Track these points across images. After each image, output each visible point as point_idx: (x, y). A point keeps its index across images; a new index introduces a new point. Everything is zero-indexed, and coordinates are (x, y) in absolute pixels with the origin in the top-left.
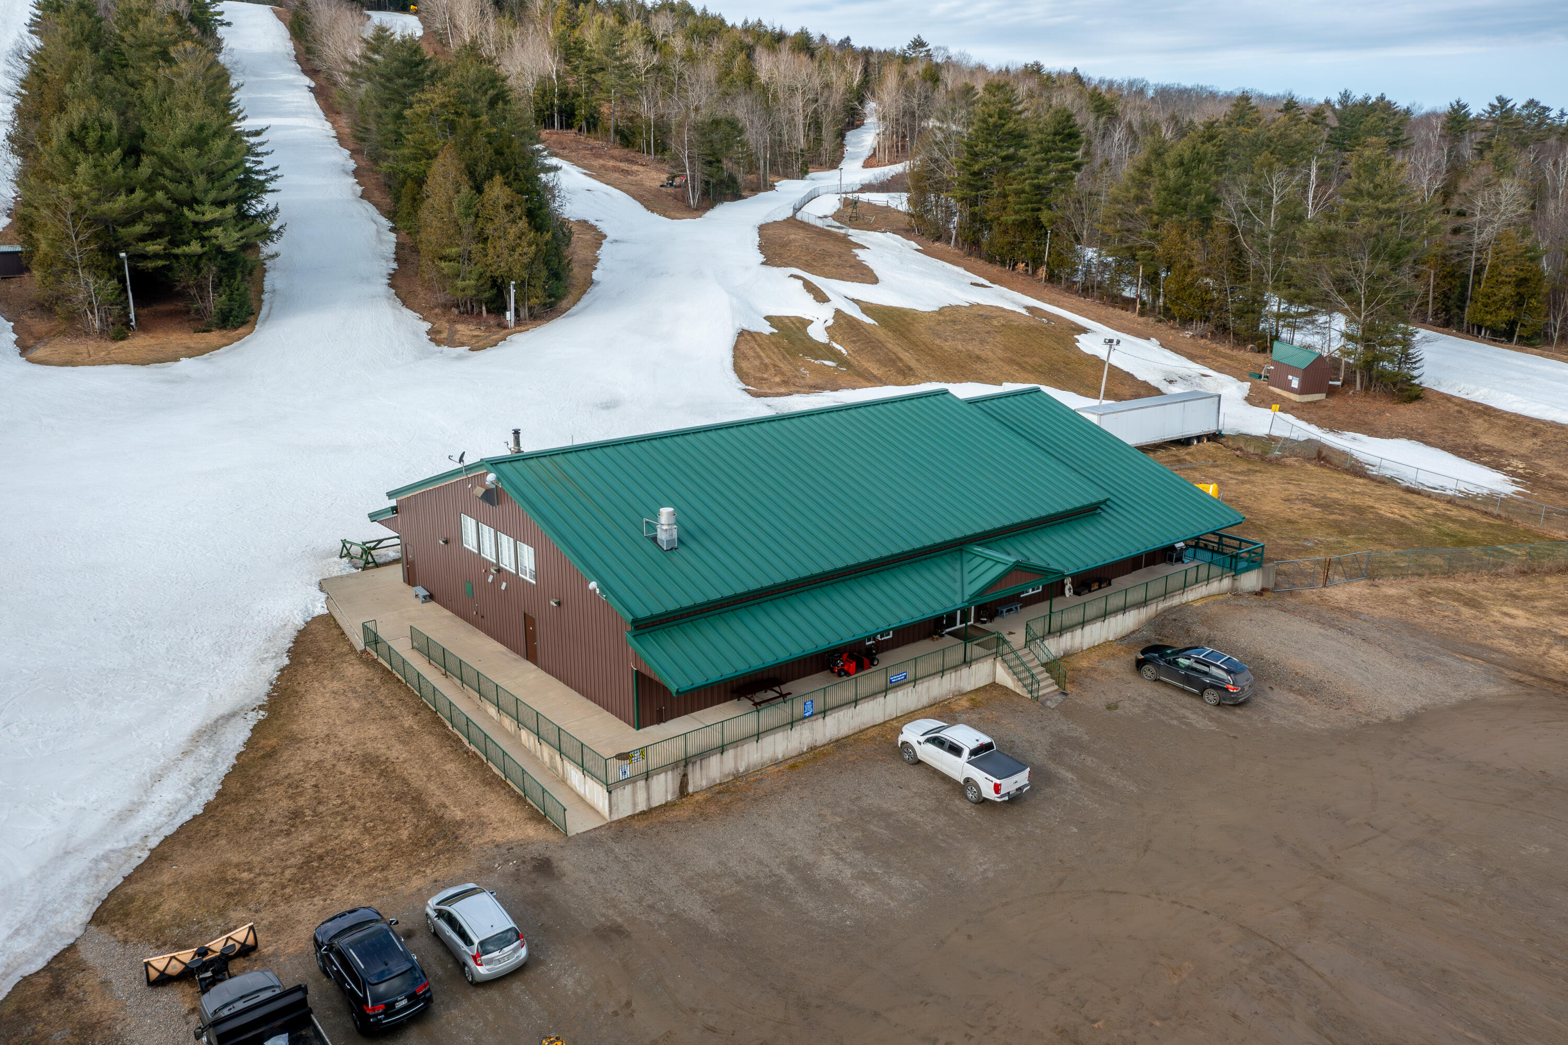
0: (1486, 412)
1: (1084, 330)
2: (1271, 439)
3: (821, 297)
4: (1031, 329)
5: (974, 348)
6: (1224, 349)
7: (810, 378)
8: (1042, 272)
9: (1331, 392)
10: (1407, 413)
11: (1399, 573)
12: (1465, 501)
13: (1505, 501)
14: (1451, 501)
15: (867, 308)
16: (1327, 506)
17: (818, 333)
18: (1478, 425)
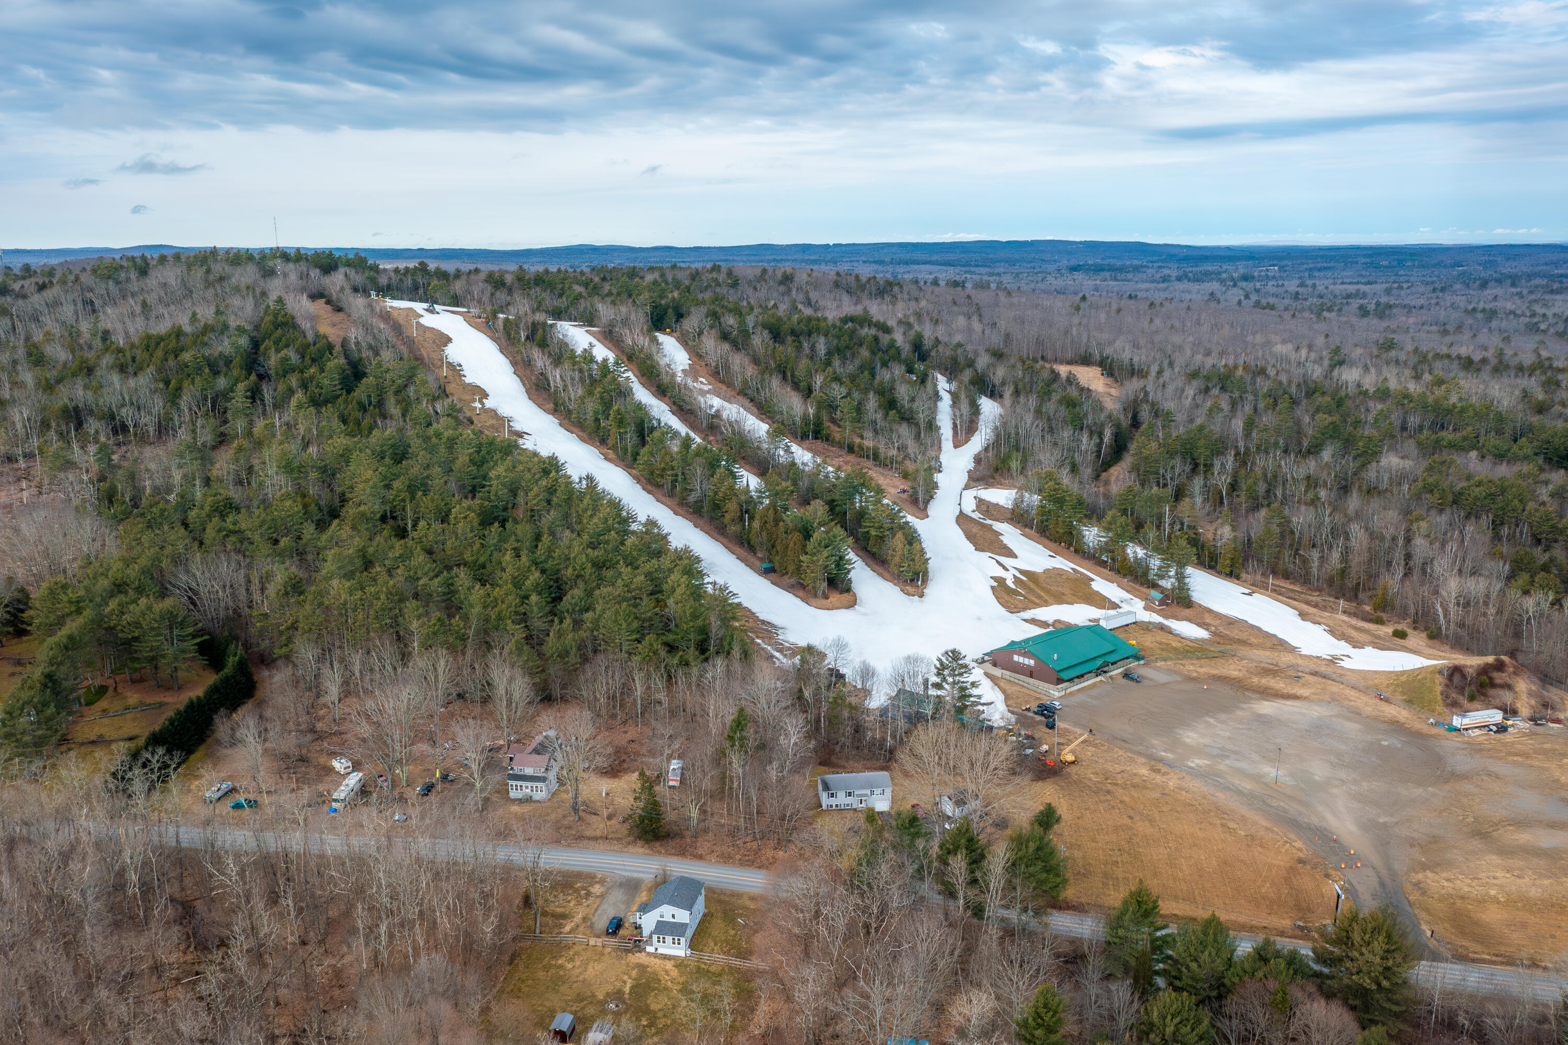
0: (1210, 611)
1: (1093, 580)
2: (1150, 623)
3: (1006, 569)
4: (1076, 580)
5: (1060, 589)
6: (1137, 587)
7: (1021, 606)
8: (1072, 549)
9: (1167, 605)
10: (1188, 612)
11: (1171, 659)
12: (1196, 640)
13: (1203, 640)
14: (1191, 641)
15: (1022, 572)
16: (1161, 643)
17: (1010, 583)
18: (1207, 615)
